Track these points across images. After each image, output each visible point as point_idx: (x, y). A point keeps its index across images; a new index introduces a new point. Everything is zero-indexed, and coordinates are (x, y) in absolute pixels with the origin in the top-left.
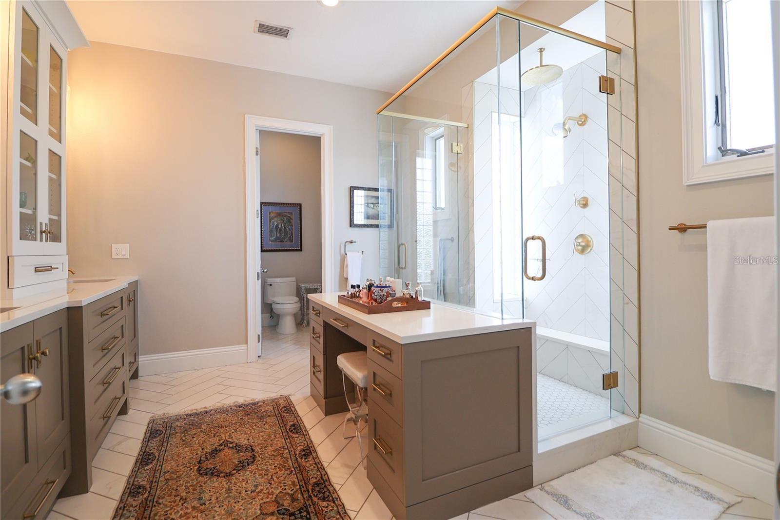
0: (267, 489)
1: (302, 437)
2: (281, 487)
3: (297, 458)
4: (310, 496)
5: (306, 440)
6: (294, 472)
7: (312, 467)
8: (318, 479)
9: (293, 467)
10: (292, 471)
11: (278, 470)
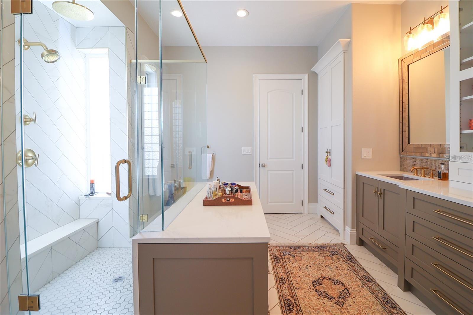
0: (301, 265)
1: (284, 294)
2: (295, 265)
3: (288, 279)
4: (282, 259)
5: (282, 291)
6: (289, 271)
7: (280, 272)
8: (278, 265)
9: (289, 274)
10: (290, 271)
11: (297, 274)
